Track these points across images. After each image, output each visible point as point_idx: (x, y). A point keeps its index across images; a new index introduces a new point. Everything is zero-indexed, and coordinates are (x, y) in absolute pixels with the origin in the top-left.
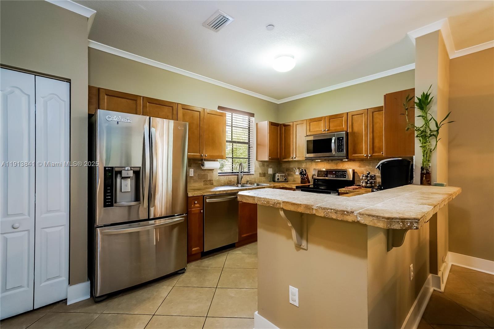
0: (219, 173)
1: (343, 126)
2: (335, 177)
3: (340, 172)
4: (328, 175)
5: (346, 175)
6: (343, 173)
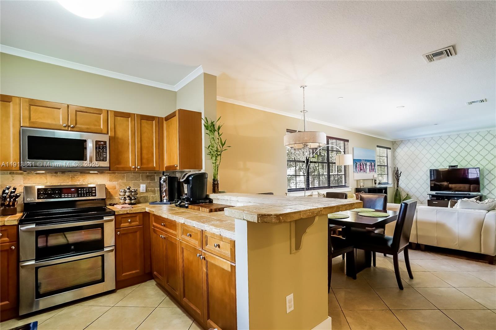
1: (100, 126)
2: (76, 196)
3: (85, 189)
4: (63, 195)
5: (95, 193)
6: (91, 190)
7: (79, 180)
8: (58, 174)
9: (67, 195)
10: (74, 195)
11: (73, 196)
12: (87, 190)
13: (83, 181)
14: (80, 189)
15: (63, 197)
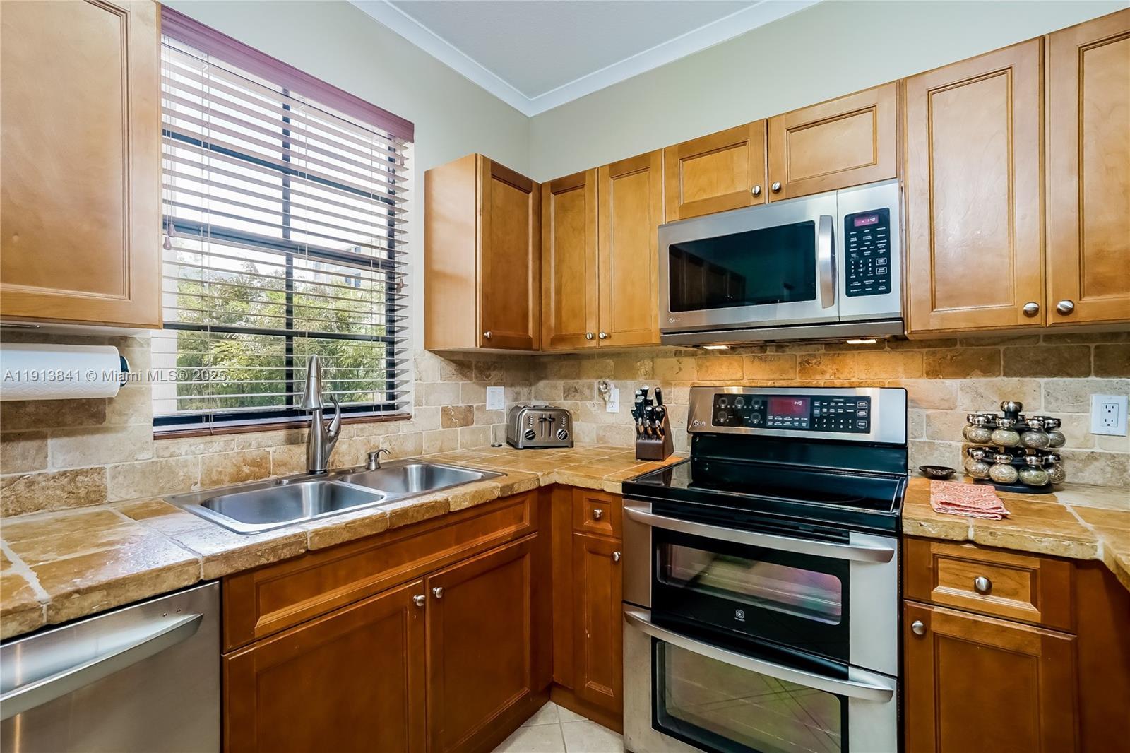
0: (158, 422)
2: (804, 424)
3: (833, 404)
4: (771, 417)
5: (867, 419)
6: (850, 407)
7: (823, 372)
8: (768, 353)
9: (780, 418)
10: (800, 422)
11: (796, 424)
12: (841, 407)
13: (835, 374)
14: (817, 404)
15: (770, 423)
